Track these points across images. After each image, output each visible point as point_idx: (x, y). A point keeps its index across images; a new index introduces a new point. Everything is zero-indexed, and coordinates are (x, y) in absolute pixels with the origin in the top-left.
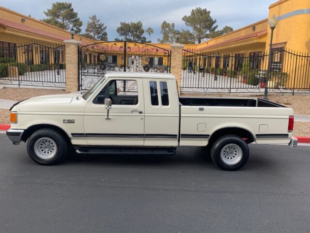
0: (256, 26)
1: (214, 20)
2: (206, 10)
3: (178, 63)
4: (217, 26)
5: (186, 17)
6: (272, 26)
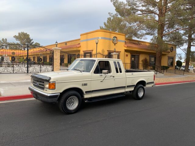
0: (67, 43)
1: (31, 39)
2: (27, 33)
4: (33, 42)
5: (15, 36)
6: (97, 42)
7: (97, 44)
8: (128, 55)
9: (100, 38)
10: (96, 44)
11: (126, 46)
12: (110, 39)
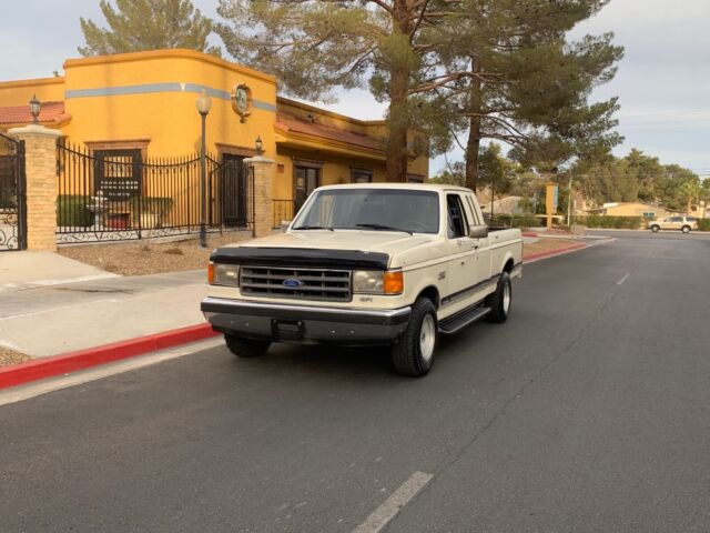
3: (49, 173)
6: (203, 109)
7: (204, 114)
8: (283, 166)
9: (183, 88)
10: (200, 116)
11: (286, 129)
12: (223, 95)
